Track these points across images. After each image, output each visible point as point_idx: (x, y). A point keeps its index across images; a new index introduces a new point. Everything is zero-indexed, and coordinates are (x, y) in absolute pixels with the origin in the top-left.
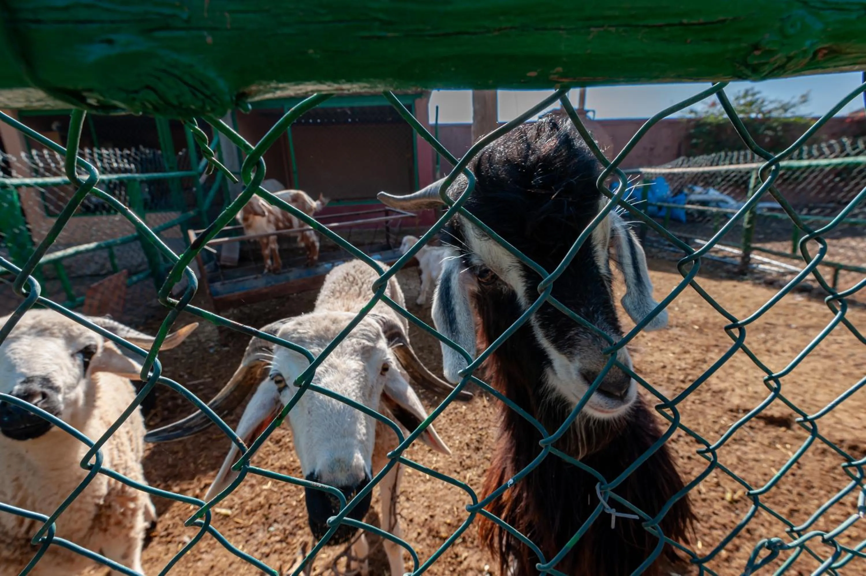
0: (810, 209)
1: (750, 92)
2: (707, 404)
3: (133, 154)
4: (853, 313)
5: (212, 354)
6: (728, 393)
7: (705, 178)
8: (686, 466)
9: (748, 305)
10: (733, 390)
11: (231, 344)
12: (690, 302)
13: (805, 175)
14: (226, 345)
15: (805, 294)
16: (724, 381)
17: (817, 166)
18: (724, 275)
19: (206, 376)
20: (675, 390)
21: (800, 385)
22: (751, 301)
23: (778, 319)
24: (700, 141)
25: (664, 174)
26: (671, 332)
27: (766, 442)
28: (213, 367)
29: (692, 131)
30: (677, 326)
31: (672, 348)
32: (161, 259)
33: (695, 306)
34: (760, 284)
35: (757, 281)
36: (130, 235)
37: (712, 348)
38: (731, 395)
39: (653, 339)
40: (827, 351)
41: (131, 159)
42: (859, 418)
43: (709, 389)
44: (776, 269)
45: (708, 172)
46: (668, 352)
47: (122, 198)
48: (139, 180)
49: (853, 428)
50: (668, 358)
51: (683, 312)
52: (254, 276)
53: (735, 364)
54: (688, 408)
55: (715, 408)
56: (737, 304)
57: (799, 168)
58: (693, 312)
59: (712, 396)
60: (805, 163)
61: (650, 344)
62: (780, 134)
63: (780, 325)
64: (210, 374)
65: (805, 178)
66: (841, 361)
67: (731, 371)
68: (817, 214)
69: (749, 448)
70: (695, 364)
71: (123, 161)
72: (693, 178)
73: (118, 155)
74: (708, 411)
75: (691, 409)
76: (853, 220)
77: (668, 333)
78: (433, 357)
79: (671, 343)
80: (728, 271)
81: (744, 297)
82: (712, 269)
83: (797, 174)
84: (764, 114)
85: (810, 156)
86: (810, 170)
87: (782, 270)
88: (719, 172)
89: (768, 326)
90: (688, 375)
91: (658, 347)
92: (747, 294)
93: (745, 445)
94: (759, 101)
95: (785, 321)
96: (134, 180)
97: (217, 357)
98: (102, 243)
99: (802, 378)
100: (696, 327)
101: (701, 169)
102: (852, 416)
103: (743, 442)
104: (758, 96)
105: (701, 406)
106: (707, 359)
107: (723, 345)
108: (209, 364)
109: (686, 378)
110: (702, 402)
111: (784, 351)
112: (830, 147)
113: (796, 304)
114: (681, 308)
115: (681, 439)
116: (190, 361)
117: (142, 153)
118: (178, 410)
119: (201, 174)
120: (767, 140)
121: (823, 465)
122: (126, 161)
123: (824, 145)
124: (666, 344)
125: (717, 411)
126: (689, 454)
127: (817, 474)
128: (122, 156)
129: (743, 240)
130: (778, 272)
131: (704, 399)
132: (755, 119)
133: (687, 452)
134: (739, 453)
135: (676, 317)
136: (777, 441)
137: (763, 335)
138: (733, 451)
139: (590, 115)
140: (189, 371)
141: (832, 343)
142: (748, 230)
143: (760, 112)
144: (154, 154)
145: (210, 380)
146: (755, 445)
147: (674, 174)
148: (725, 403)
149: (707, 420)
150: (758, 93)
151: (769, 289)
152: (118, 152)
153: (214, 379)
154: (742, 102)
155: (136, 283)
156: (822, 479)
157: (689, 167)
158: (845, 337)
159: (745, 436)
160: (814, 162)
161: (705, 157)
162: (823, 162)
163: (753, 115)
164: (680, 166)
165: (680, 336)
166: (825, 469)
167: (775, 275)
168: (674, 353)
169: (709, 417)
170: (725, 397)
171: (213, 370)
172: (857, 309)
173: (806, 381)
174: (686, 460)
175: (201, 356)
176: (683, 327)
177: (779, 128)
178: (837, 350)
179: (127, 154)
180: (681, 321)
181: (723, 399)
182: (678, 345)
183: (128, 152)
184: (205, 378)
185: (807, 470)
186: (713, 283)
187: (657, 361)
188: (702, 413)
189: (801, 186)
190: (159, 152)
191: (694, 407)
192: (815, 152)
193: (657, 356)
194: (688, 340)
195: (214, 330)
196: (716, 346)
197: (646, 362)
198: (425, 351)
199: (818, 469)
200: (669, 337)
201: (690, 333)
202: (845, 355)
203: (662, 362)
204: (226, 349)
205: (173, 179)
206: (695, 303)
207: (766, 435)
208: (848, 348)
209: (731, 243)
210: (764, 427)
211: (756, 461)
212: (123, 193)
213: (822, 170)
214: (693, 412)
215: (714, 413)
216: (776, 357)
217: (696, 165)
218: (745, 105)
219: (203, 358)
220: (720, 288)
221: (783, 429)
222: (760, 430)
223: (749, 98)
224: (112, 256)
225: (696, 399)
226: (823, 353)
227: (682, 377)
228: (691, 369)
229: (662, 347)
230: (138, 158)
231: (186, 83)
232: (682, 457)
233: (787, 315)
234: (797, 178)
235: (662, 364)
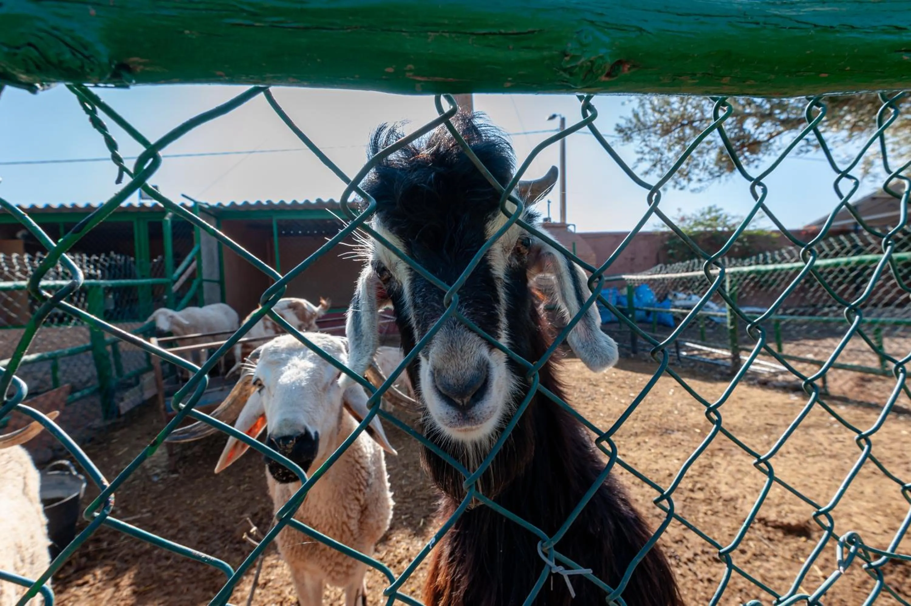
0: (785, 309)
1: (713, 209)
2: (720, 515)
3: (101, 260)
4: (848, 410)
5: (156, 483)
6: (740, 501)
7: (684, 283)
8: (707, 590)
9: (746, 406)
10: (745, 497)
11: (181, 470)
12: (688, 404)
13: (773, 277)
14: (175, 471)
15: (799, 393)
16: (733, 488)
17: (782, 269)
18: (718, 376)
19: (144, 510)
20: (685, 501)
21: (811, 488)
22: (748, 402)
23: (777, 420)
24: (676, 251)
25: (645, 280)
26: (673, 436)
27: (788, 555)
28: (155, 498)
29: (667, 243)
30: (678, 430)
31: (677, 454)
32: (114, 372)
33: (694, 409)
34: (754, 385)
35: (751, 382)
36: (82, 345)
37: (716, 452)
38: (743, 502)
39: (656, 445)
40: (831, 451)
41: (98, 265)
42: (877, 522)
43: (720, 498)
44: (767, 369)
45: (686, 278)
46: (673, 458)
47: (80, 305)
48: (103, 286)
49: (874, 533)
50: (674, 465)
51: (682, 416)
52: (220, 388)
53: (743, 468)
54: (701, 520)
55: (729, 519)
56: (735, 405)
57: (767, 272)
58: (693, 414)
59: (723, 505)
60: (771, 267)
61: (653, 451)
62: (747, 244)
63: (781, 426)
64: (150, 508)
65: (775, 280)
66: (848, 461)
67: (739, 476)
68: (792, 314)
69: (772, 563)
70: (701, 470)
71: (88, 266)
72: (672, 283)
73: (85, 261)
74: (722, 522)
75: (705, 522)
76: (825, 318)
77: (669, 438)
78: (419, 475)
79: (674, 448)
80: (722, 373)
81: (741, 399)
82: (705, 372)
83: (766, 277)
84: (729, 228)
85: (774, 261)
86: (776, 274)
87: (773, 371)
88: (696, 277)
89: (768, 427)
90: (697, 482)
91: (661, 453)
92: (743, 396)
93: (767, 561)
94: (723, 216)
95: (784, 421)
96: (98, 286)
97: (161, 487)
98: (46, 354)
99: (812, 480)
100: (698, 431)
101: (679, 275)
102: (869, 519)
103: (764, 557)
104: (720, 212)
105: (714, 518)
106: (713, 464)
107: (727, 448)
108: (150, 496)
109: (694, 486)
110: (715, 513)
111: (789, 453)
112: (789, 252)
113: (792, 404)
114: (680, 411)
115: (698, 558)
116: (128, 492)
117: (112, 259)
118: (101, 556)
119: (175, 282)
120: (736, 250)
121: (853, 580)
122: (92, 266)
123: (784, 251)
124: (669, 450)
125: (731, 521)
126: (709, 576)
127: (848, 590)
128: (88, 261)
129: (729, 341)
130: (770, 372)
131: (716, 510)
132: (722, 232)
133: (707, 573)
134: (762, 571)
135: (676, 420)
136: (799, 553)
137: (766, 437)
138: (755, 569)
139: (571, 228)
140: (123, 505)
141: (834, 442)
142: (732, 331)
143: (725, 225)
144: (126, 260)
145: (148, 515)
146: (777, 560)
147: (655, 280)
148: (738, 512)
149: (722, 534)
150: (721, 209)
151: (764, 390)
152: (85, 258)
153: (154, 514)
154: (708, 217)
155: (77, 400)
156: (854, 596)
157: (667, 273)
158: (846, 435)
159: (765, 550)
160: (779, 266)
161: (681, 264)
162: (786, 266)
163: (720, 229)
164: (659, 273)
165: (683, 440)
166: (856, 584)
167: (767, 375)
168: (678, 459)
169: (724, 529)
170: (738, 506)
171: (154, 502)
172: (851, 406)
173: (816, 483)
174: (706, 584)
175: (142, 486)
176: (684, 430)
177: (745, 240)
178: (841, 449)
179: (95, 260)
180: (682, 425)
181: (735, 508)
182: (682, 450)
183: (97, 258)
184: (142, 513)
185: (837, 587)
186: (709, 385)
187: (662, 469)
188: (716, 525)
189: (772, 289)
190: (132, 259)
191: (707, 519)
192: (778, 257)
193: (662, 463)
194: (691, 445)
195: (163, 453)
196: (721, 449)
197: (651, 470)
198: (411, 468)
199: (847, 584)
200: (672, 442)
201: (692, 437)
202: (849, 454)
203: (668, 469)
204: (175, 476)
205: (143, 285)
206: (695, 406)
207: (787, 547)
208: (850, 446)
209: (718, 345)
210: (783, 538)
211: (782, 579)
212: (82, 299)
213: (787, 273)
214: (707, 526)
215: (729, 524)
216: (782, 459)
217: (673, 271)
218: (710, 220)
219: (144, 489)
220: (716, 390)
221: (803, 539)
222: (779, 541)
223: (713, 214)
224: (55, 368)
225: (707, 510)
226: (827, 453)
227: (690, 486)
228: (698, 476)
229: (666, 453)
230: (107, 264)
231: (67, 45)
232: (702, 580)
233: (786, 415)
234: (766, 281)
235: (668, 472)
